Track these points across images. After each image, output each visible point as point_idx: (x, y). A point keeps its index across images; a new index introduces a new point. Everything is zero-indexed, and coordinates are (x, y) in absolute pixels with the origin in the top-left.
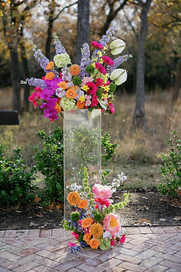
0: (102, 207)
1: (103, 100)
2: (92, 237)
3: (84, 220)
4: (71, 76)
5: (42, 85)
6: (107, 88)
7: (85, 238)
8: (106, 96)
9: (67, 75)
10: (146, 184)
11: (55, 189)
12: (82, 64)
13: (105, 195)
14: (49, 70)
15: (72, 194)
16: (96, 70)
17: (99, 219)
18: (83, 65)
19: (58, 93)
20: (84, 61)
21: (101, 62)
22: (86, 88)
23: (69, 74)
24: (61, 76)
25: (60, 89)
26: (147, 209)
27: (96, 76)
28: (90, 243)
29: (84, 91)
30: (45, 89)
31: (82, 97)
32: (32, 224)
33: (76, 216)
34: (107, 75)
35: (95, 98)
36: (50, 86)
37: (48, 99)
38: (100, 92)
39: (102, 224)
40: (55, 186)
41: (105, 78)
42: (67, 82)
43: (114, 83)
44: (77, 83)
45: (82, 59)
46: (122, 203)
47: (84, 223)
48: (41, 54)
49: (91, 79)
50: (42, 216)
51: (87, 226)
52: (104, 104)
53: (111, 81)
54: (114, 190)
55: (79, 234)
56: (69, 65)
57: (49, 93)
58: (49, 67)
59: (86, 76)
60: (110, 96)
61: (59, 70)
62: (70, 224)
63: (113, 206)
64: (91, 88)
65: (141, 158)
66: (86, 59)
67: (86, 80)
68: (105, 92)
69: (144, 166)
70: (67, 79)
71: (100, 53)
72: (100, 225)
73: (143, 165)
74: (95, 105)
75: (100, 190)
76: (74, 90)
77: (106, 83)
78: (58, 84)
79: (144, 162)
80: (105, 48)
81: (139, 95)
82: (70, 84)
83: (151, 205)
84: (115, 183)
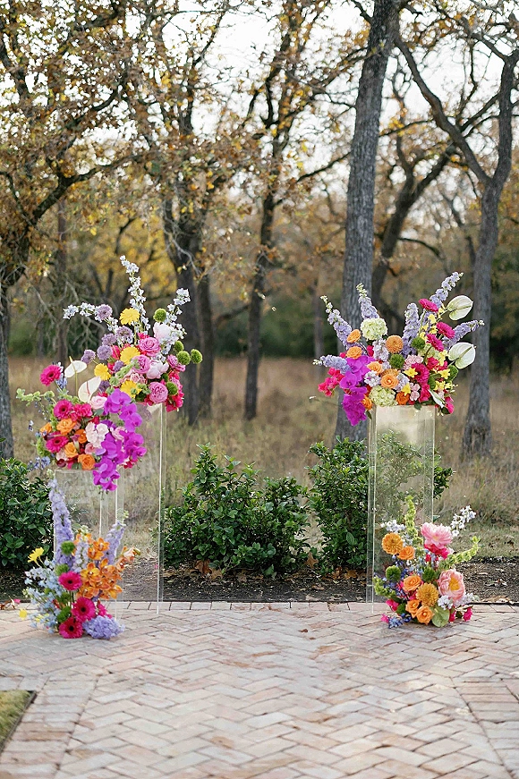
0: (437, 560)
1: (437, 392)
2: (420, 605)
3: (406, 580)
4: (388, 353)
5: (344, 367)
6: (445, 374)
7: (408, 607)
8: (441, 386)
9: (381, 351)
10: (499, 552)
11: (343, 544)
12: (406, 335)
13: (442, 539)
14: (352, 344)
15: (389, 537)
16: (428, 346)
17: (431, 577)
18: (408, 337)
19: (369, 379)
20: (408, 331)
21: (434, 332)
22: (413, 373)
23: (385, 350)
24: (372, 353)
25: (373, 373)
26: (505, 584)
27: (426, 354)
28: (417, 614)
29: (410, 378)
30: (348, 373)
31: (407, 387)
32: (308, 598)
33: (394, 572)
34: (445, 352)
35: (425, 388)
36: (354, 368)
37: (353, 389)
38: (433, 379)
39: (437, 586)
40: (344, 538)
41: (440, 357)
42: (381, 362)
43: (454, 364)
44: (398, 365)
45: (406, 328)
46: (468, 551)
47: (408, 583)
48: (339, 317)
49: (419, 360)
50: (323, 588)
51: (413, 588)
52: (438, 398)
53: (449, 362)
54: (456, 534)
55: (398, 603)
56: (384, 337)
57: (355, 379)
58: (352, 338)
59: (411, 353)
60: (448, 386)
61: (370, 342)
62: (385, 584)
63: (455, 557)
64: (419, 374)
65: (488, 512)
66: (413, 327)
67: (411, 359)
68: (441, 379)
69: (493, 529)
70: (382, 357)
71: (432, 318)
72: (433, 586)
73: (490, 527)
74: (426, 399)
75: (434, 531)
76: (394, 375)
77: (442, 365)
78: (368, 366)
79: (494, 521)
80: (440, 310)
81: (477, 383)
82: (386, 365)
83: (511, 579)
84: (457, 523)
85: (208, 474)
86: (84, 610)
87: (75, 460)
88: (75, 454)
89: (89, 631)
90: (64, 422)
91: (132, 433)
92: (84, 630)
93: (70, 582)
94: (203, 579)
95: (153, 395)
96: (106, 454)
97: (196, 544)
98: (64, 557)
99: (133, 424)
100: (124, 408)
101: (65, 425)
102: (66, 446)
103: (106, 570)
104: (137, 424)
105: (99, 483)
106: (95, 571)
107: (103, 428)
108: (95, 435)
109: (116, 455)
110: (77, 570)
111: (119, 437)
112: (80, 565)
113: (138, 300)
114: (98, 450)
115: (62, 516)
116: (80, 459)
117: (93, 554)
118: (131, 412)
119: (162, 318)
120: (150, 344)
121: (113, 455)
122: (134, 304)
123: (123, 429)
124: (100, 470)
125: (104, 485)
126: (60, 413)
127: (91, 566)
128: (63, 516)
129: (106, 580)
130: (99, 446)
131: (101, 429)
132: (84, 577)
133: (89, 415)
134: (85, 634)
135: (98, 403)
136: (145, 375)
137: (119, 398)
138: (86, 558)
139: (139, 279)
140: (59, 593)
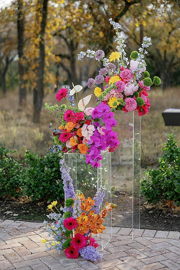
85: (172, 151)
86: (79, 242)
87: (76, 147)
88: (75, 144)
89: (82, 255)
90: (68, 124)
91: (110, 131)
92: (80, 254)
93: (71, 224)
94: (170, 212)
95: (127, 106)
96: (93, 144)
97: (166, 191)
99: (111, 125)
100: (105, 115)
101: (69, 126)
102: (71, 139)
103: (93, 217)
104: (113, 125)
105: (89, 162)
106: (86, 218)
107: (92, 127)
108: (87, 132)
109: (100, 145)
110: (75, 217)
111: (102, 133)
112: (77, 214)
113: (121, 47)
114: (89, 141)
115: (68, 182)
116: (79, 147)
117: (85, 207)
118: (110, 117)
119: (135, 57)
120: (127, 73)
121: (98, 145)
122: (118, 49)
123: (105, 128)
124: (90, 154)
125: (92, 163)
126: (67, 118)
127: (83, 214)
130: (89, 139)
131: (90, 128)
132: (79, 221)
133: (83, 119)
134: (80, 257)
135: (89, 112)
136: (123, 93)
138: (80, 210)
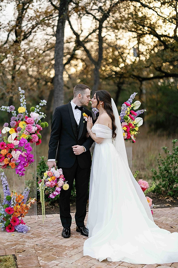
8: (133, 133)
18: (122, 116)
20: (122, 114)
27: (128, 122)
29: (125, 131)
35: (129, 134)
38: (131, 131)
49: (126, 124)
52: (133, 137)
59: (123, 122)
66: (124, 112)
67: (123, 124)
74: (129, 138)
80: (131, 106)
86: (15, 221)
89: (17, 229)
91: (29, 154)
92: (15, 229)
93: (9, 211)
96: (20, 162)
98: (7, 202)
99: (29, 150)
101: (4, 152)
103: (23, 206)
104: (31, 150)
105: (18, 173)
106: (19, 207)
107: (19, 152)
108: (16, 155)
109: (24, 162)
110: (12, 206)
111: (24, 155)
112: (13, 205)
113: (24, 104)
114: (17, 161)
116: (10, 164)
117: (18, 200)
118: (28, 146)
120: (31, 120)
122: (22, 105)
123: (25, 152)
124: (18, 168)
125: (20, 174)
126: (1, 147)
127: (17, 204)
128: (6, 186)
129: (23, 210)
130: (17, 159)
132: (15, 209)
133: (13, 148)
134: (15, 231)
135: (17, 143)
137: (23, 141)
138: (15, 202)
139: (24, 96)
140: (5, 215)
